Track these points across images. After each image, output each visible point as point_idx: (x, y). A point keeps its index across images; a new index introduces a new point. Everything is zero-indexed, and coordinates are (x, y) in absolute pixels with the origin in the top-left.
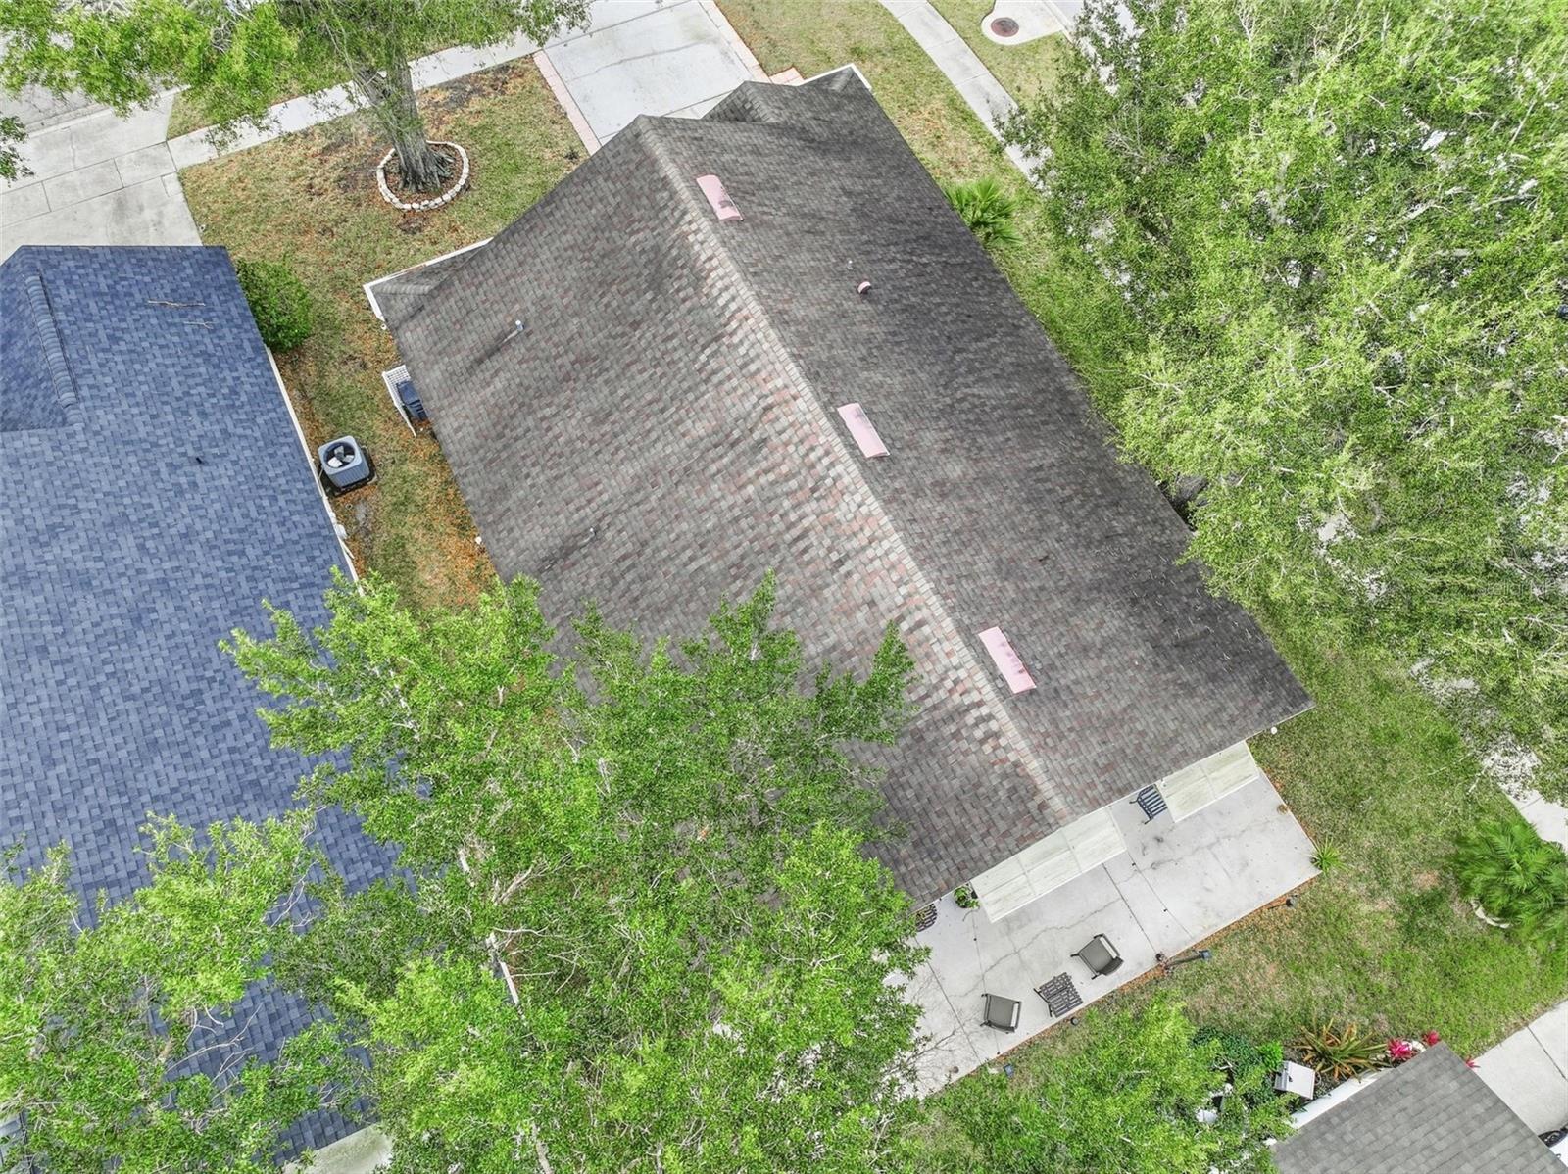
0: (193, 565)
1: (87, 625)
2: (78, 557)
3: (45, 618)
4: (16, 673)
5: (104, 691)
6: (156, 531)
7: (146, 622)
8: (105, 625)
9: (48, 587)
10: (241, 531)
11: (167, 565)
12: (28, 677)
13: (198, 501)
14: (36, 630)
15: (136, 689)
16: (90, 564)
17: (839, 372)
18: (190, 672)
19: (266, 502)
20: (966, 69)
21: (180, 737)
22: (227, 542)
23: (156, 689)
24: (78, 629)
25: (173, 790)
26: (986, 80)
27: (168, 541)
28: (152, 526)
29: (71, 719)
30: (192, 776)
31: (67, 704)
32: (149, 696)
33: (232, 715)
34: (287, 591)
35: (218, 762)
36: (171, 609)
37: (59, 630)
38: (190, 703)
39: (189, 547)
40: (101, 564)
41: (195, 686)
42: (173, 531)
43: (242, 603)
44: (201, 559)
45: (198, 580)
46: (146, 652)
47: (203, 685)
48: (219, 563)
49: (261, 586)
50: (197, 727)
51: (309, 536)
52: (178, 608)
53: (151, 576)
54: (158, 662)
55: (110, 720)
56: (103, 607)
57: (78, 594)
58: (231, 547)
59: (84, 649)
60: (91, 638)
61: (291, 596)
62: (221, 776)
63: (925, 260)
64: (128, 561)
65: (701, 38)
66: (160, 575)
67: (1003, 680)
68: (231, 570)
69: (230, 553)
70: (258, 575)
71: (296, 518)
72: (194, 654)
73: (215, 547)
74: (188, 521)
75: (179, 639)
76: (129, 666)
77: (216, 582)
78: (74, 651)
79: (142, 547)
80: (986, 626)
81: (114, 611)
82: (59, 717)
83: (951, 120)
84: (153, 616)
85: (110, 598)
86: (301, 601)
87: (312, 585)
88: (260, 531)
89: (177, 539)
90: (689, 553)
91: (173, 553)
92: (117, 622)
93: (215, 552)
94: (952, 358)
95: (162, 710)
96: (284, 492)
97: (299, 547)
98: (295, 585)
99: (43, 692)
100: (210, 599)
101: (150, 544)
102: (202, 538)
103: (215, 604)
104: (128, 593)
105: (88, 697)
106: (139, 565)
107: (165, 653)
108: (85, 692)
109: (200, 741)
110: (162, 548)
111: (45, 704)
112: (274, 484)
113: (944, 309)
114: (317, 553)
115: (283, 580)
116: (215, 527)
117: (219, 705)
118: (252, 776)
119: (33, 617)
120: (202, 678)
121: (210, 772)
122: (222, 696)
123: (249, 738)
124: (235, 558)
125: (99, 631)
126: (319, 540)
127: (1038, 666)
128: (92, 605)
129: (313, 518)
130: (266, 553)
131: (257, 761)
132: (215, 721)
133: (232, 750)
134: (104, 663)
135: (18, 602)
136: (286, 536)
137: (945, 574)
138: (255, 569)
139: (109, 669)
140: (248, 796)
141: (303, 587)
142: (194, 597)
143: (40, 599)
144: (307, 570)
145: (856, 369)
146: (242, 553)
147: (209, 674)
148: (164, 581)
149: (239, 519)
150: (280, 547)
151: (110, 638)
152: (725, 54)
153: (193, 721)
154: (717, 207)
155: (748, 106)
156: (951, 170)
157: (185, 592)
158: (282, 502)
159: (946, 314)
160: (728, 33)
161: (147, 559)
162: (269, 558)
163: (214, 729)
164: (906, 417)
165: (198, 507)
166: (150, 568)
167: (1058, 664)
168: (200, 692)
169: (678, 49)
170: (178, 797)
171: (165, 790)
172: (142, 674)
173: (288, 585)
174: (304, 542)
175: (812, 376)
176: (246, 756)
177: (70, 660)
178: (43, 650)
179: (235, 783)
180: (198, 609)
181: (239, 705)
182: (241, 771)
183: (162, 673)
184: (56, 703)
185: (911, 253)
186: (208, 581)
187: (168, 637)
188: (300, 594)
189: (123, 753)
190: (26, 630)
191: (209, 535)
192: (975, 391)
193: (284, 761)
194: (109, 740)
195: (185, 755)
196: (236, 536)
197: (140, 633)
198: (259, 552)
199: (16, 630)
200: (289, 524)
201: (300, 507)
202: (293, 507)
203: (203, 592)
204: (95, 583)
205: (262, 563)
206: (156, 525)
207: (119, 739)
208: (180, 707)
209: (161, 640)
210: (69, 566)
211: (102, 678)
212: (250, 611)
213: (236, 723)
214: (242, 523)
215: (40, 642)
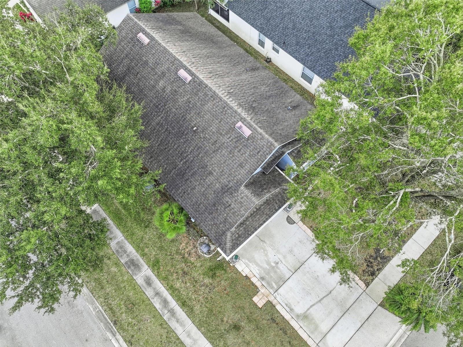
0: (331, 44)
1: (339, 20)
2: (351, 31)
3: (346, 16)
4: (342, 5)
5: (326, 12)
6: (343, 45)
7: (330, 27)
8: (336, 22)
9: (351, 22)
10: (328, 57)
11: (335, 40)
12: (340, 6)
13: (340, 57)
14: (345, 13)
15: (321, 15)
16: (348, 31)
17: (195, 92)
18: (315, 24)
19: (328, 67)
20: (189, 335)
21: (308, 13)
22: (329, 53)
23: (318, 18)
24: (339, 18)
25: (303, 5)
26: (179, 331)
27: (339, 45)
28: (344, 46)
29: (327, 4)
30: (302, 9)
31: (330, 6)
32: (318, 16)
33: (303, 22)
34: (311, 51)
35: (299, 13)
36: (327, 33)
37: (342, 16)
38: (311, 19)
39: (334, 47)
40: (346, 32)
41: (313, 23)
42: (340, 48)
43: (317, 43)
44: (330, 46)
45: (327, 42)
46: (325, 22)
47: (311, 24)
48: (327, 48)
49: (316, 49)
50: (307, 16)
51: (315, 66)
52: (327, 34)
53: (336, 36)
54: (322, 22)
55: (321, 8)
56: (339, 25)
57: (345, 24)
58: (327, 53)
59: (335, 16)
60: (336, 18)
61: (309, 50)
62: (297, 12)
63: (182, 163)
64: (342, 36)
65: (305, 317)
66: (335, 38)
67: (144, 34)
68: (323, 48)
69: (326, 51)
70: (318, 51)
71: (320, 68)
72: (317, 28)
73: (330, 50)
74: (339, 52)
75: (322, 29)
76: (326, 18)
77: (324, 44)
78: (336, 15)
79: (342, 40)
80: (148, 44)
81: (337, 26)
82: (329, 3)
83: (190, 299)
84: (329, 29)
85: (339, 27)
86: (306, 51)
87: (307, 56)
88: (325, 60)
89: (338, 47)
90: (222, 62)
91: (336, 44)
92: (334, 24)
93: (329, 49)
94: (168, 125)
95: (315, 15)
96: (327, 72)
97: (315, 62)
98: (310, 53)
99: (335, 5)
100: (323, 40)
101: (342, 42)
102: (334, 50)
103: (321, 39)
104: (337, 30)
105: (328, 9)
106: (340, 37)
107: (322, 25)
108: (329, 10)
109: (305, 15)
110: (339, 43)
111: (333, 3)
112: (330, 73)
113: (173, 145)
114: (311, 63)
115: (313, 53)
116: (333, 54)
117: (306, 22)
118: (292, 15)
119: (348, 15)
120: (313, 25)
121: (299, 11)
122: (307, 24)
123: (297, 21)
124: (325, 51)
125: (336, 21)
126: (312, 67)
127: (136, 43)
128: (341, 24)
129: (317, 70)
130: (320, 56)
131: (293, 18)
132: (305, 19)
133: (298, 17)
134: (330, 16)
135: (353, 16)
136: (319, 63)
137: (159, 50)
138: (320, 51)
139: (329, 16)
140: (291, 12)
141: (308, 54)
142: (325, 38)
143: (350, 19)
144: (310, 58)
145: (191, 97)
146: (324, 53)
147: (312, 26)
148: (333, 37)
149: (330, 60)
150: (319, 59)
151: (333, 21)
152: (292, 310)
153: (308, 17)
154: (243, 125)
155: (253, 194)
156: (186, 269)
157: (328, 38)
158: (325, 69)
159: (172, 143)
160: (293, 323)
161: (340, 39)
162: (318, 55)
163: (304, 18)
164: (176, 91)
165: (340, 56)
166: (338, 38)
167: (132, 48)
168: (311, 22)
169: (311, 306)
170: (301, 4)
171: (304, 4)
172: (323, 19)
173: (311, 52)
174: (315, 64)
175: (201, 83)
176: (296, 17)
177: (336, 13)
178: (341, 11)
179: (294, 12)
180: (323, 36)
181: (303, 25)
182: (295, 15)
183: (320, 21)
184: (331, 5)
185: (186, 161)
186: (326, 43)
187: (324, 27)
188: (308, 52)
189: (315, 4)
190: (347, 12)
191: (333, 52)
192: (160, 118)
193: (289, 21)
194: (319, 5)
195: (305, 11)
196: (328, 55)
197: (329, 25)
198: (321, 55)
199: (349, 11)
200: (320, 66)
201: (321, 71)
202: (323, 70)
203: (325, 40)
204: (344, 28)
205: (319, 53)
206: (343, 47)
207: (317, 6)
208: (312, 18)
209: (324, 26)
210: (351, 28)
211: (328, 13)
212: (314, 43)
213: (301, 21)
214: (329, 59)
215: (343, 12)
